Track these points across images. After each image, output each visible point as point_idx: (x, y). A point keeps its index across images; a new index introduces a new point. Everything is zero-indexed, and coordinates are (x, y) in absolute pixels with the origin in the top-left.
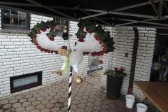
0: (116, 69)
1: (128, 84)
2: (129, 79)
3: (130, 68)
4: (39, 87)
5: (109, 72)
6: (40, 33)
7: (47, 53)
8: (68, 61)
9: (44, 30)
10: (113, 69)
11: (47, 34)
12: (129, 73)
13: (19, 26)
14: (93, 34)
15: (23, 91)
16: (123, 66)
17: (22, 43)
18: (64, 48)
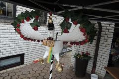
0: (83, 53)
1: (92, 65)
2: (93, 61)
3: (94, 52)
4: (22, 66)
5: (78, 55)
6: (24, 22)
7: (30, 41)
8: (51, 51)
9: (28, 20)
10: (80, 53)
11: (31, 24)
12: (93, 57)
13: (6, 16)
14: (79, 25)
15: (8, 70)
16: (88, 51)
17: (9, 31)
18: (50, 39)
